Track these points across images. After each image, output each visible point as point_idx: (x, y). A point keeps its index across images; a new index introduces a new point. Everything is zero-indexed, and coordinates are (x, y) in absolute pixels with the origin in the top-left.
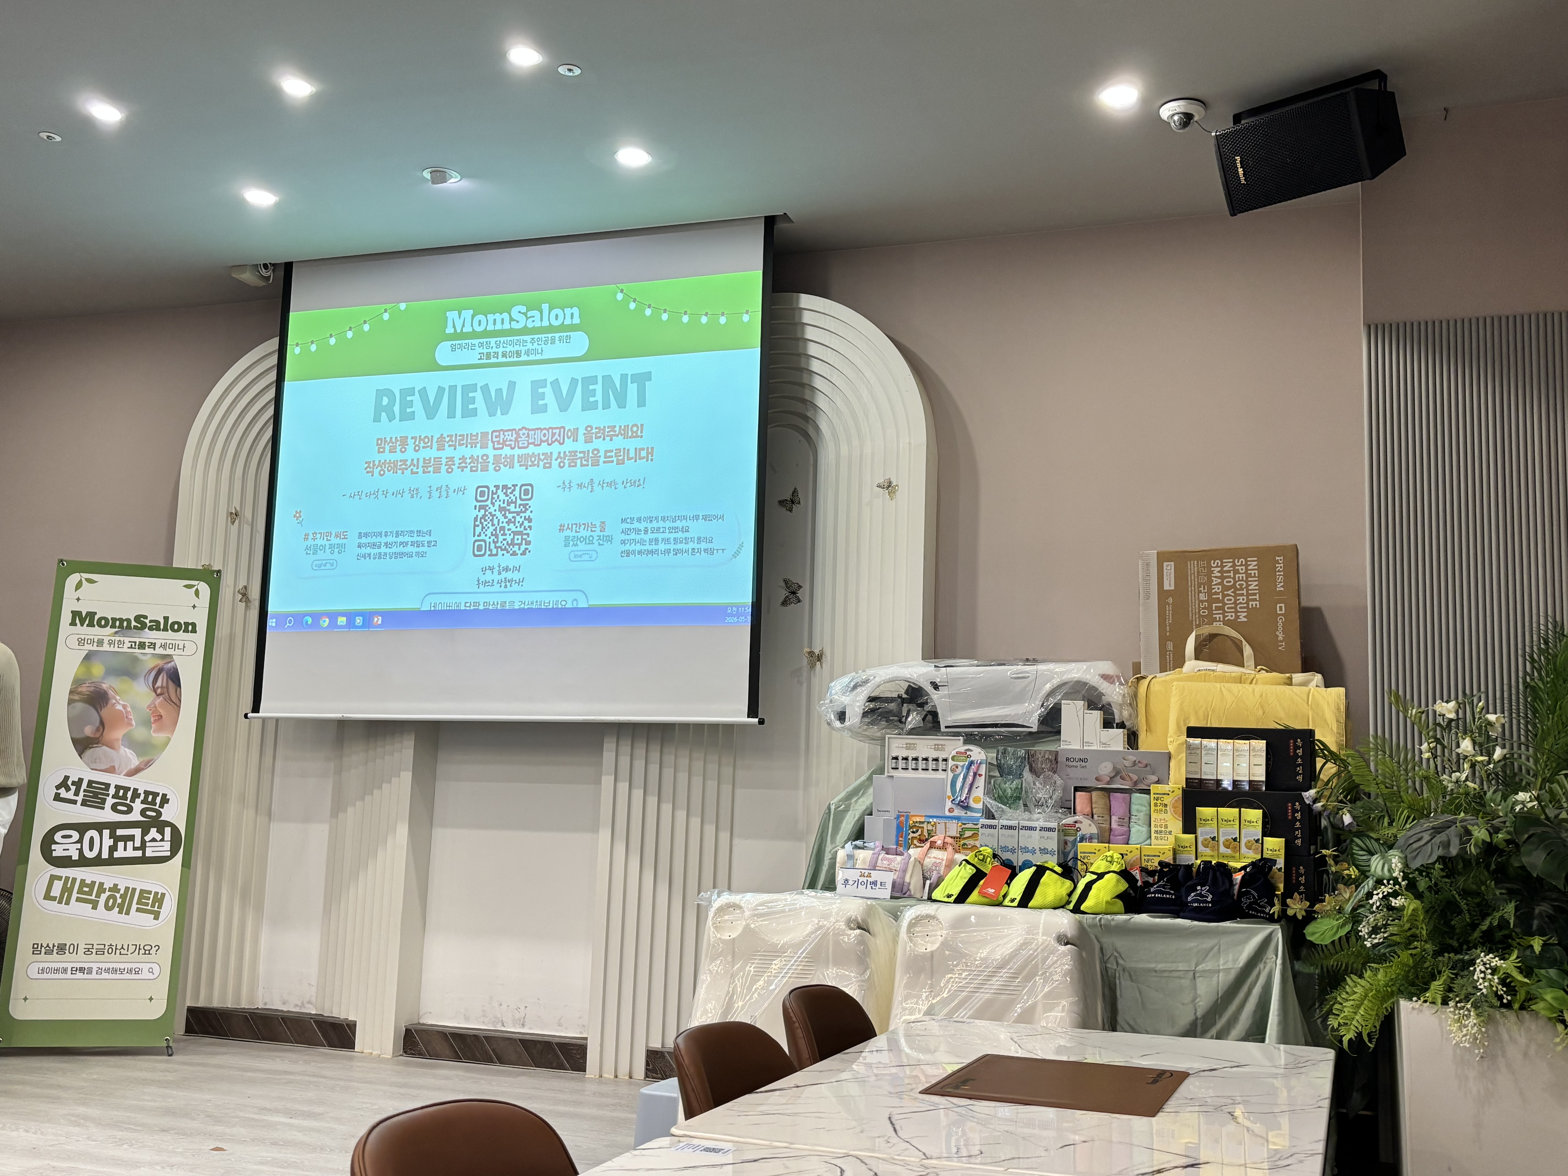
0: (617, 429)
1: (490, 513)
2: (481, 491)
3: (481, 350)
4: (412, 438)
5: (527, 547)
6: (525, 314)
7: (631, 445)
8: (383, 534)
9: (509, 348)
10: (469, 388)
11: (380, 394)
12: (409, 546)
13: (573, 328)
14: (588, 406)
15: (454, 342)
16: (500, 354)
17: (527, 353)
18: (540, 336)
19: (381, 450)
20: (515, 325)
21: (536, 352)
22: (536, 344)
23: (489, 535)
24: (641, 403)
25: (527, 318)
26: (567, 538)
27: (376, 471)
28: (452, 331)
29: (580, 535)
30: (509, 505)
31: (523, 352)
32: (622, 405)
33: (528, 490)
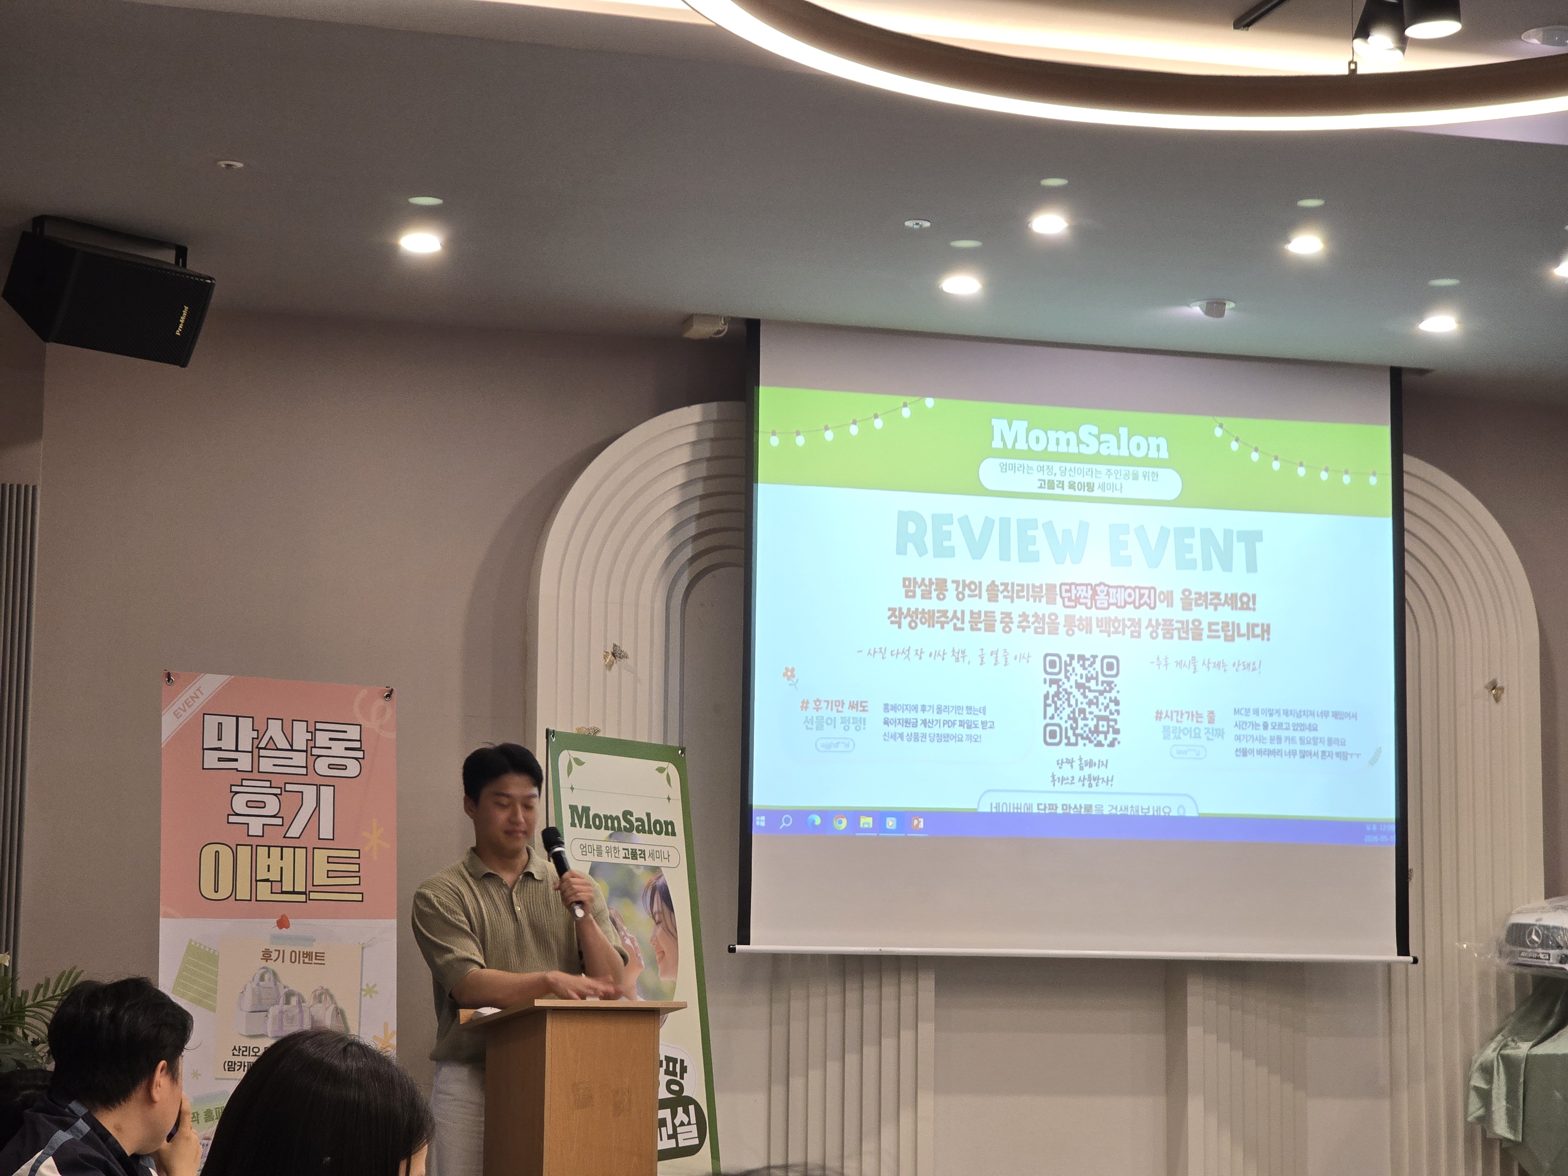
0: (1222, 597)
1: (1065, 690)
2: (1051, 662)
3: (1040, 476)
4: (953, 582)
5: (1115, 736)
6: (1098, 437)
7: (1243, 618)
8: (920, 708)
9: (1078, 479)
10: (1026, 525)
11: (904, 517)
12: (957, 726)
13: (1159, 463)
14: (1185, 564)
15: (1004, 461)
16: (1066, 485)
17: (1103, 487)
18: (1118, 468)
19: (910, 594)
20: (1083, 449)
21: (1113, 487)
22: (1113, 477)
23: (1065, 718)
24: (1252, 566)
25: (1100, 443)
26: (1166, 729)
27: (905, 622)
28: (1001, 445)
29: (1182, 726)
30: (1088, 680)
31: (1096, 486)
32: (1227, 566)
33: (1112, 664)
